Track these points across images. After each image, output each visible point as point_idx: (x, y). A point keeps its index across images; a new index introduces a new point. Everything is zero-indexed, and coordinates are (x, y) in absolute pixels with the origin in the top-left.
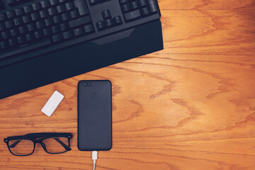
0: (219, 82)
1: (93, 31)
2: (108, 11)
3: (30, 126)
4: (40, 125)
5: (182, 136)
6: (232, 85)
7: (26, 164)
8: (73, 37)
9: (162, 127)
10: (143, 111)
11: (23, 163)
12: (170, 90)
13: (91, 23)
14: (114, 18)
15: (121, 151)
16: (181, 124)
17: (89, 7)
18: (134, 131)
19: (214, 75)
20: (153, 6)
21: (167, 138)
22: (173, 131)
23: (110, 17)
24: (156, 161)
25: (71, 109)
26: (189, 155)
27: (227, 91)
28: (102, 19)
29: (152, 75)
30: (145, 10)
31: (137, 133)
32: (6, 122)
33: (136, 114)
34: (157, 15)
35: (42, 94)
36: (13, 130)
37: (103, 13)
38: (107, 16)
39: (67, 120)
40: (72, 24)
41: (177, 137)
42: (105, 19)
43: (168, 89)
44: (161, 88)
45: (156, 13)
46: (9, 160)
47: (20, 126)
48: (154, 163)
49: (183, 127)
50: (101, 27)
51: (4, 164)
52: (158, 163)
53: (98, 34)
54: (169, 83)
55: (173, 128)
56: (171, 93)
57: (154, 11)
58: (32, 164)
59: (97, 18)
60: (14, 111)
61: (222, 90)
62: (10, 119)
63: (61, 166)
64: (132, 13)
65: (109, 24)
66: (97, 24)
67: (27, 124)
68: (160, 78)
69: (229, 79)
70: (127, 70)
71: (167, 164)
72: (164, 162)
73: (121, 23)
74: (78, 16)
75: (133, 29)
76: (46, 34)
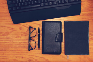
3: (11, 42)
4: (15, 41)
11: (9, 55)
13: (56, 1)
14: (65, 0)
25: (26, 36)
32: (3, 40)
34: (80, 2)
35: (15, 30)
36: (5, 43)
39: (25, 40)
46: (4, 54)
47: (8, 42)
50: (60, 3)
51: (2, 55)
58: (12, 55)
60: (5, 37)
62: (4, 39)
63: (22, 56)
67: (10, 41)
73: (67, 3)
75: (70, 6)
76: (39, 2)
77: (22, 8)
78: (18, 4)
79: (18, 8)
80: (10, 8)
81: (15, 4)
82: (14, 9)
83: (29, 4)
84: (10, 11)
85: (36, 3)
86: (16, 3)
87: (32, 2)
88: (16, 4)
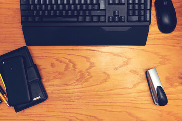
0: (160, 58)
1: (105, 21)
2: (119, 11)
5: (136, 94)
6: (168, 60)
7: (34, 114)
8: (91, 21)
9: (123, 88)
10: (110, 78)
12: (127, 64)
13: (105, 16)
14: (121, 17)
15: (96, 104)
16: (135, 86)
17: (107, 5)
18: (104, 91)
19: (156, 54)
20: (148, 17)
21: (126, 96)
22: (130, 91)
23: (118, 15)
24: (119, 110)
26: (140, 107)
27: (165, 64)
28: (113, 16)
29: (115, 55)
30: (142, 18)
31: (107, 92)
33: (105, 80)
34: (148, 23)
37: (115, 12)
38: (117, 14)
40: (93, 13)
41: (132, 94)
42: (115, 15)
43: (126, 63)
44: (121, 63)
45: (148, 21)
48: (118, 112)
49: (137, 88)
50: (111, 20)
52: (120, 112)
53: (107, 24)
54: (126, 59)
55: (130, 89)
56: (128, 66)
57: (148, 20)
59: (110, 14)
61: (162, 63)
64: (133, 17)
65: (117, 20)
66: (109, 17)
68: (121, 56)
69: (166, 56)
70: (99, 51)
71: (126, 112)
72: (124, 111)
73: (124, 21)
74: (99, 9)
75: (130, 27)
76: (75, 14)
77: (44, 20)
78: (38, 11)
79: (37, 19)
80: (24, 18)
81: (33, 10)
82: (30, 19)
83: (58, 14)
84: (22, 23)
85: (69, 14)
86: (36, 10)
87: (64, 12)
88: (35, 12)
